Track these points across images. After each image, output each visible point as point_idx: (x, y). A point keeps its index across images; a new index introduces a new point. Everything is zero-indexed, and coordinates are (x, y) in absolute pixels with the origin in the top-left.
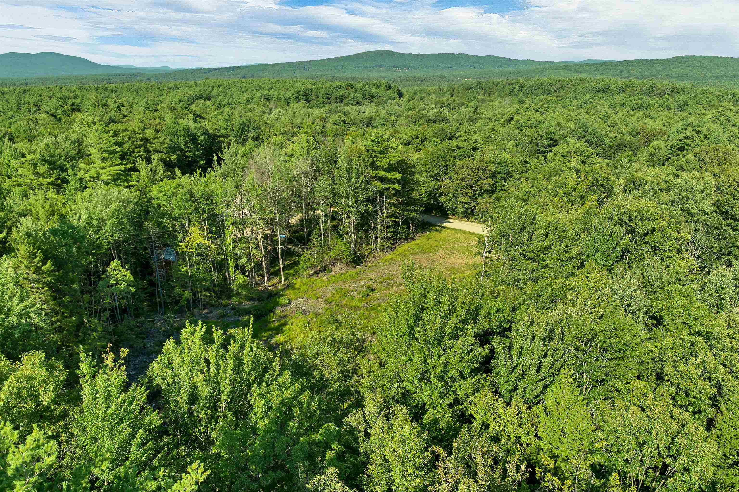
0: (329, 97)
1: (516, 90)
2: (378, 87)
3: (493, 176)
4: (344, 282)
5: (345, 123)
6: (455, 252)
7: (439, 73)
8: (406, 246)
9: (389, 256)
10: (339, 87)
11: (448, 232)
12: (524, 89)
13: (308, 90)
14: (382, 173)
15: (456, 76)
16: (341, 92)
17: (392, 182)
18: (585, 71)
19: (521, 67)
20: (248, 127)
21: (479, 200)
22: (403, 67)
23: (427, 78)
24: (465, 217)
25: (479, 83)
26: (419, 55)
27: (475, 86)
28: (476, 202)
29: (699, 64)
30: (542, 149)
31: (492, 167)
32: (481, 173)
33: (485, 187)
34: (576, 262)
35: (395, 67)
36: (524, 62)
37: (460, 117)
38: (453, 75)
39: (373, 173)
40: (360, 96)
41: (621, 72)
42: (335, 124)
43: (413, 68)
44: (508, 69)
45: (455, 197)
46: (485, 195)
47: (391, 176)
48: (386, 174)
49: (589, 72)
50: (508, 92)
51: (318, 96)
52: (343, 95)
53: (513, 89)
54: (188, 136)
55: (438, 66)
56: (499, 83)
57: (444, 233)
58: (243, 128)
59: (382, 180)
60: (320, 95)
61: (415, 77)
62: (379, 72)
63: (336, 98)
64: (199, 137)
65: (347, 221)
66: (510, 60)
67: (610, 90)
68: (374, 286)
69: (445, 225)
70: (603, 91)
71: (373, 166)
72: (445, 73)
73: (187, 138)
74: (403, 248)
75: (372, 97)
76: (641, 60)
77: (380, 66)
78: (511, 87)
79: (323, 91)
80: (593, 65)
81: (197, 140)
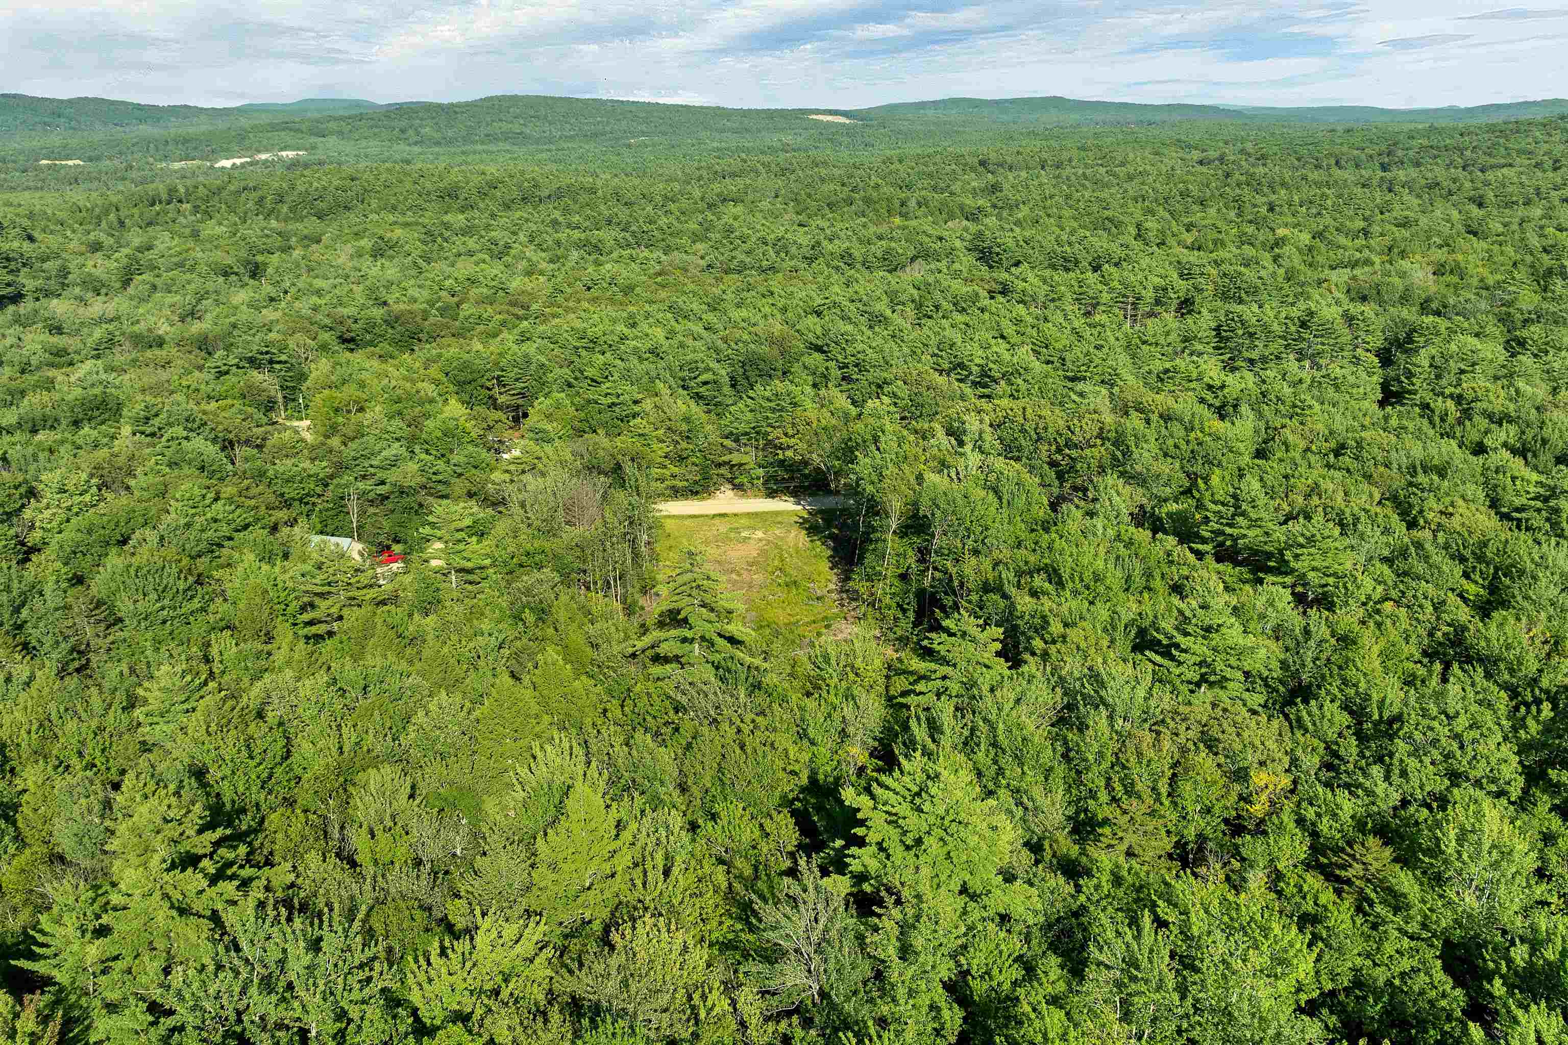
15: (35, 156)
29: (532, 113)
38: (20, 152)
41: (403, 131)
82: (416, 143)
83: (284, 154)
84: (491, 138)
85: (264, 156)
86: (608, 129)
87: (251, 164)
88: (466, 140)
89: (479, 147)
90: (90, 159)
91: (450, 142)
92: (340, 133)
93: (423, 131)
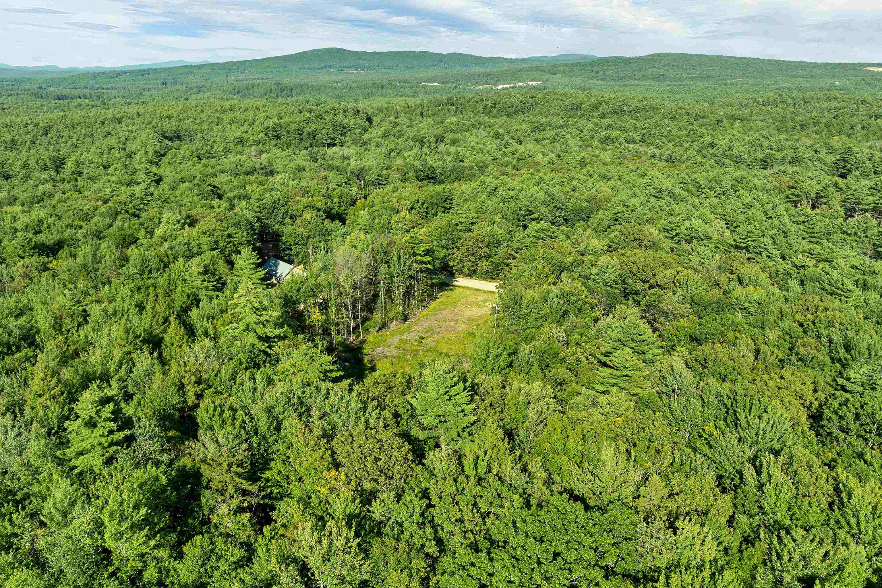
1: (489, 107)
2: (345, 111)
3: (488, 245)
4: (402, 333)
6: (469, 306)
8: (434, 304)
9: (425, 312)
11: (460, 290)
12: (498, 106)
13: (276, 125)
14: (419, 258)
15: (420, 80)
17: (425, 263)
19: (491, 66)
21: (480, 263)
22: (356, 68)
23: (388, 84)
24: (469, 275)
25: (449, 99)
27: (445, 102)
28: (477, 265)
29: (674, 63)
30: (522, 218)
31: (487, 240)
32: (479, 245)
33: (484, 255)
34: (543, 319)
35: (348, 67)
39: (413, 258)
40: (331, 128)
41: (597, 73)
45: (462, 261)
46: (483, 259)
47: (425, 259)
48: (422, 258)
50: (481, 108)
53: (486, 105)
56: (470, 99)
57: (458, 291)
59: (420, 262)
65: (397, 292)
68: (423, 335)
69: (455, 283)
70: (577, 109)
71: (414, 254)
74: (432, 306)
77: (330, 67)
78: (484, 103)
79: (294, 126)
82: (601, 79)
83: (531, 83)
84: (645, 77)
85: (521, 84)
86: (717, 74)
87: (512, 88)
88: (630, 78)
89: (636, 82)
90: (443, 83)
91: (621, 79)
92: (564, 73)
93: (608, 73)
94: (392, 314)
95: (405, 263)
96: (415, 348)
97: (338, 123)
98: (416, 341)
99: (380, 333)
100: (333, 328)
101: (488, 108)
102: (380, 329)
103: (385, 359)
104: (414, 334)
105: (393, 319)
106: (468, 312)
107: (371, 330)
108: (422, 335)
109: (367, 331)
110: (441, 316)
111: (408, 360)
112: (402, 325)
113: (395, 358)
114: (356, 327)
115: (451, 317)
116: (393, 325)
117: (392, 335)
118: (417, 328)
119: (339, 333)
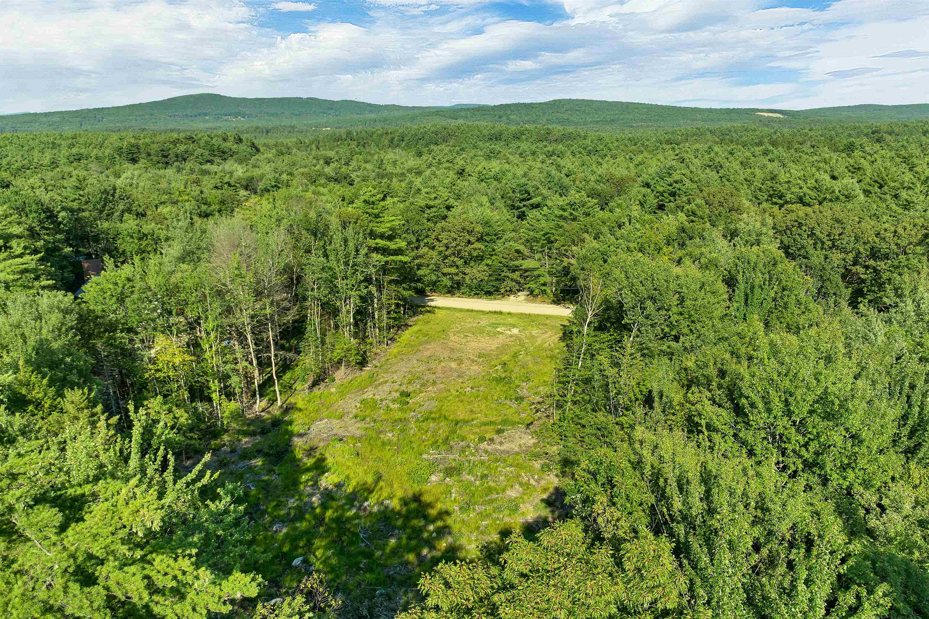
0: (166, 154)
1: (395, 140)
2: (225, 140)
3: (481, 239)
4: (361, 389)
5: (230, 185)
6: (469, 335)
7: (286, 122)
8: (406, 335)
9: (394, 349)
10: (175, 142)
11: (443, 312)
12: (406, 139)
14: (381, 243)
15: (311, 126)
16: (182, 148)
17: (395, 253)
18: (461, 117)
19: (385, 114)
20: (113, 195)
21: (467, 270)
22: (236, 115)
23: (273, 128)
24: (449, 292)
25: (349, 133)
26: (257, 99)
27: (344, 137)
28: (463, 273)
31: (479, 228)
32: (468, 236)
33: (476, 253)
35: (226, 115)
36: (386, 107)
37: (366, 173)
38: (305, 125)
39: (372, 243)
40: (207, 153)
42: (216, 187)
43: (250, 116)
44: (373, 116)
45: (438, 268)
46: (472, 263)
47: (393, 245)
48: (388, 243)
49: (466, 117)
50: (387, 142)
51: (149, 155)
52: (186, 152)
53: (393, 139)
54: (44, 212)
55: (283, 113)
56: (373, 133)
57: (440, 314)
58: (105, 198)
59: (385, 251)
60: (152, 152)
61: (258, 128)
62: (206, 122)
63: (177, 156)
64: (59, 212)
65: (344, 309)
66: (370, 105)
67: (504, 137)
68: (405, 389)
69: (430, 304)
71: (373, 235)
72: (294, 122)
73: (43, 216)
74: (403, 338)
75: (223, 152)
76: (519, 104)
77: (206, 115)
79: (155, 146)
80: (468, 110)
81: (56, 216)
86: (621, 117)
94: (337, 353)
95: (357, 251)
96: (398, 415)
97: (216, 147)
98: (394, 401)
99: (316, 391)
100: (215, 385)
101: (395, 142)
102: (315, 384)
103: (339, 445)
104: (386, 388)
105: (340, 362)
106: (473, 344)
107: (298, 386)
108: (403, 388)
109: (288, 388)
110: (427, 354)
111: (390, 442)
112: (358, 373)
113: (359, 439)
114: (268, 383)
115: (446, 354)
116: (340, 374)
117: (342, 394)
118: (387, 377)
119: (229, 395)
